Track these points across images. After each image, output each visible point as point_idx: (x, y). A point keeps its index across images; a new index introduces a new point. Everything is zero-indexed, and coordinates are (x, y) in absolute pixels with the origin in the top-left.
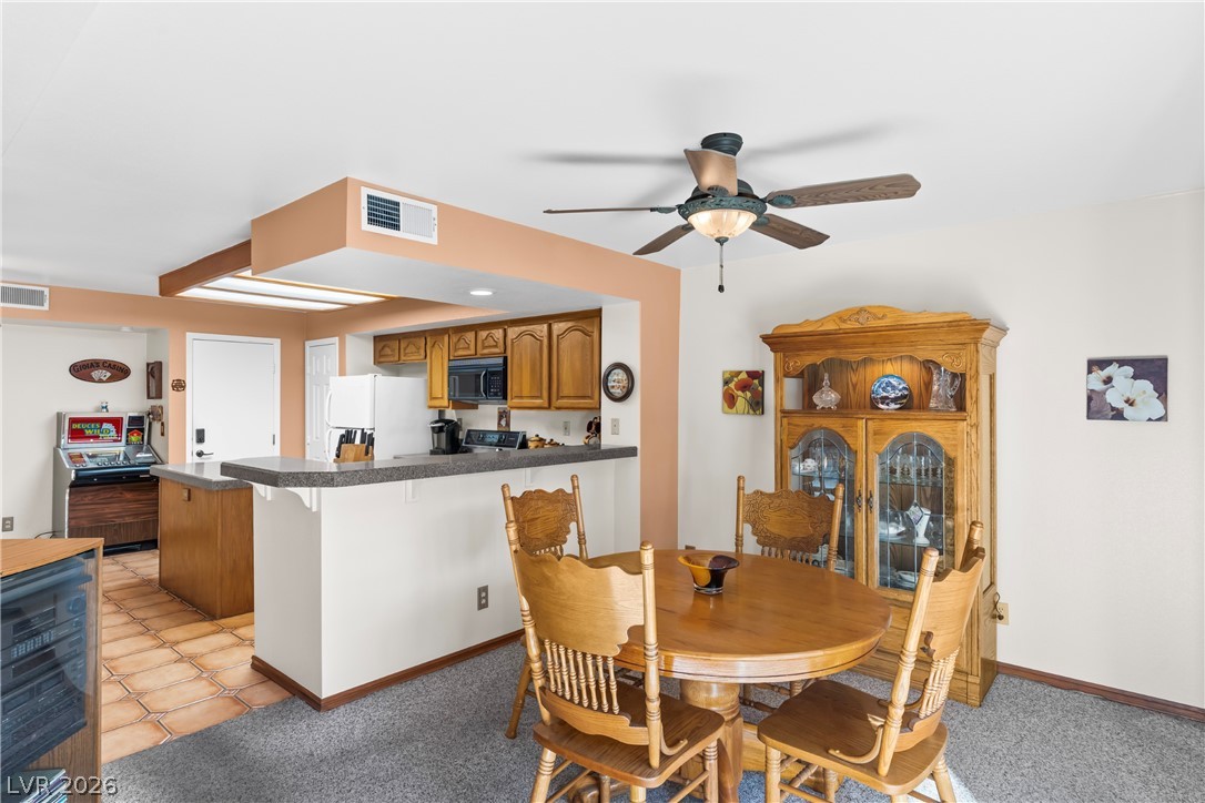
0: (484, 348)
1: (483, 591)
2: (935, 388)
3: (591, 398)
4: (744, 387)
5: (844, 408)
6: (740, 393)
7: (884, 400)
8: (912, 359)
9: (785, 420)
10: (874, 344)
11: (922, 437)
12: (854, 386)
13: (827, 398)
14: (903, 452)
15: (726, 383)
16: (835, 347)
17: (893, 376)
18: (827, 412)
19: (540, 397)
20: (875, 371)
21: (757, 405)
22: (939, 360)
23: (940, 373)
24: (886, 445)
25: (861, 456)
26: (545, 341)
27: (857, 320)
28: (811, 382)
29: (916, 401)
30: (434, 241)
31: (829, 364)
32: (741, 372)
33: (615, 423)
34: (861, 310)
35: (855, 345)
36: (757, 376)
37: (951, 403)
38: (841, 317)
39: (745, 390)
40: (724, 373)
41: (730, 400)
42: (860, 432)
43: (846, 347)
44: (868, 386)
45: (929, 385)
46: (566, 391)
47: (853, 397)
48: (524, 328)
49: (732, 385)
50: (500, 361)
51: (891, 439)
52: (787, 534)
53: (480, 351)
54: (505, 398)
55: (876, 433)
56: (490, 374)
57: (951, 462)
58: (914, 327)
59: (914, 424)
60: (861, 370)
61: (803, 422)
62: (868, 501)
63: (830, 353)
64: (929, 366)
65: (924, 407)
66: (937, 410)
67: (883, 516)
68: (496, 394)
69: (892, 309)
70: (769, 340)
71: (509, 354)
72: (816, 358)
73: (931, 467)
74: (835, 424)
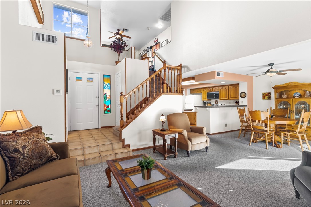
0: (214, 90)
1: (226, 124)
2: (306, 94)
3: (237, 98)
4: (267, 95)
5: (288, 98)
6: (266, 96)
7: (296, 96)
8: (301, 90)
9: (277, 100)
10: (294, 88)
11: (303, 101)
12: (290, 95)
13: (284, 96)
14: (300, 104)
15: (263, 95)
16: (287, 88)
17: (298, 93)
18: (285, 98)
19: (227, 98)
20: (293, 92)
21: (270, 98)
22: (306, 90)
23: (307, 92)
24: (296, 103)
25: (292, 105)
26: (227, 89)
27: (291, 84)
28: (281, 94)
29: (302, 96)
30: (223, 77)
31: (285, 91)
32: (266, 93)
33: (242, 102)
34: (291, 83)
35: (290, 88)
36: (270, 93)
37: (309, 96)
38: (287, 84)
39: (267, 96)
40: (263, 93)
41: (264, 97)
42: (291, 101)
43: (288, 88)
44: (293, 94)
45: (305, 94)
46: (232, 97)
47: (289, 96)
48: (223, 87)
49: (264, 95)
50: (218, 92)
51: (297, 102)
52: (280, 115)
53: (213, 91)
54: (219, 98)
55: (294, 101)
56: (216, 94)
57: (309, 105)
58: (302, 85)
59: (302, 100)
60: (291, 92)
61: (280, 100)
62: (293, 112)
63: (286, 89)
64: (305, 91)
65: (304, 97)
66: (306, 97)
67: (296, 114)
68: (217, 98)
69: (297, 82)
70: (274, 88)
71: (220, 91)
72: (283, 90)
73: (305, 107)
74: (287, 100)
